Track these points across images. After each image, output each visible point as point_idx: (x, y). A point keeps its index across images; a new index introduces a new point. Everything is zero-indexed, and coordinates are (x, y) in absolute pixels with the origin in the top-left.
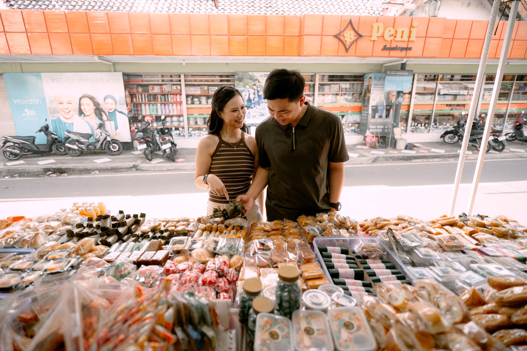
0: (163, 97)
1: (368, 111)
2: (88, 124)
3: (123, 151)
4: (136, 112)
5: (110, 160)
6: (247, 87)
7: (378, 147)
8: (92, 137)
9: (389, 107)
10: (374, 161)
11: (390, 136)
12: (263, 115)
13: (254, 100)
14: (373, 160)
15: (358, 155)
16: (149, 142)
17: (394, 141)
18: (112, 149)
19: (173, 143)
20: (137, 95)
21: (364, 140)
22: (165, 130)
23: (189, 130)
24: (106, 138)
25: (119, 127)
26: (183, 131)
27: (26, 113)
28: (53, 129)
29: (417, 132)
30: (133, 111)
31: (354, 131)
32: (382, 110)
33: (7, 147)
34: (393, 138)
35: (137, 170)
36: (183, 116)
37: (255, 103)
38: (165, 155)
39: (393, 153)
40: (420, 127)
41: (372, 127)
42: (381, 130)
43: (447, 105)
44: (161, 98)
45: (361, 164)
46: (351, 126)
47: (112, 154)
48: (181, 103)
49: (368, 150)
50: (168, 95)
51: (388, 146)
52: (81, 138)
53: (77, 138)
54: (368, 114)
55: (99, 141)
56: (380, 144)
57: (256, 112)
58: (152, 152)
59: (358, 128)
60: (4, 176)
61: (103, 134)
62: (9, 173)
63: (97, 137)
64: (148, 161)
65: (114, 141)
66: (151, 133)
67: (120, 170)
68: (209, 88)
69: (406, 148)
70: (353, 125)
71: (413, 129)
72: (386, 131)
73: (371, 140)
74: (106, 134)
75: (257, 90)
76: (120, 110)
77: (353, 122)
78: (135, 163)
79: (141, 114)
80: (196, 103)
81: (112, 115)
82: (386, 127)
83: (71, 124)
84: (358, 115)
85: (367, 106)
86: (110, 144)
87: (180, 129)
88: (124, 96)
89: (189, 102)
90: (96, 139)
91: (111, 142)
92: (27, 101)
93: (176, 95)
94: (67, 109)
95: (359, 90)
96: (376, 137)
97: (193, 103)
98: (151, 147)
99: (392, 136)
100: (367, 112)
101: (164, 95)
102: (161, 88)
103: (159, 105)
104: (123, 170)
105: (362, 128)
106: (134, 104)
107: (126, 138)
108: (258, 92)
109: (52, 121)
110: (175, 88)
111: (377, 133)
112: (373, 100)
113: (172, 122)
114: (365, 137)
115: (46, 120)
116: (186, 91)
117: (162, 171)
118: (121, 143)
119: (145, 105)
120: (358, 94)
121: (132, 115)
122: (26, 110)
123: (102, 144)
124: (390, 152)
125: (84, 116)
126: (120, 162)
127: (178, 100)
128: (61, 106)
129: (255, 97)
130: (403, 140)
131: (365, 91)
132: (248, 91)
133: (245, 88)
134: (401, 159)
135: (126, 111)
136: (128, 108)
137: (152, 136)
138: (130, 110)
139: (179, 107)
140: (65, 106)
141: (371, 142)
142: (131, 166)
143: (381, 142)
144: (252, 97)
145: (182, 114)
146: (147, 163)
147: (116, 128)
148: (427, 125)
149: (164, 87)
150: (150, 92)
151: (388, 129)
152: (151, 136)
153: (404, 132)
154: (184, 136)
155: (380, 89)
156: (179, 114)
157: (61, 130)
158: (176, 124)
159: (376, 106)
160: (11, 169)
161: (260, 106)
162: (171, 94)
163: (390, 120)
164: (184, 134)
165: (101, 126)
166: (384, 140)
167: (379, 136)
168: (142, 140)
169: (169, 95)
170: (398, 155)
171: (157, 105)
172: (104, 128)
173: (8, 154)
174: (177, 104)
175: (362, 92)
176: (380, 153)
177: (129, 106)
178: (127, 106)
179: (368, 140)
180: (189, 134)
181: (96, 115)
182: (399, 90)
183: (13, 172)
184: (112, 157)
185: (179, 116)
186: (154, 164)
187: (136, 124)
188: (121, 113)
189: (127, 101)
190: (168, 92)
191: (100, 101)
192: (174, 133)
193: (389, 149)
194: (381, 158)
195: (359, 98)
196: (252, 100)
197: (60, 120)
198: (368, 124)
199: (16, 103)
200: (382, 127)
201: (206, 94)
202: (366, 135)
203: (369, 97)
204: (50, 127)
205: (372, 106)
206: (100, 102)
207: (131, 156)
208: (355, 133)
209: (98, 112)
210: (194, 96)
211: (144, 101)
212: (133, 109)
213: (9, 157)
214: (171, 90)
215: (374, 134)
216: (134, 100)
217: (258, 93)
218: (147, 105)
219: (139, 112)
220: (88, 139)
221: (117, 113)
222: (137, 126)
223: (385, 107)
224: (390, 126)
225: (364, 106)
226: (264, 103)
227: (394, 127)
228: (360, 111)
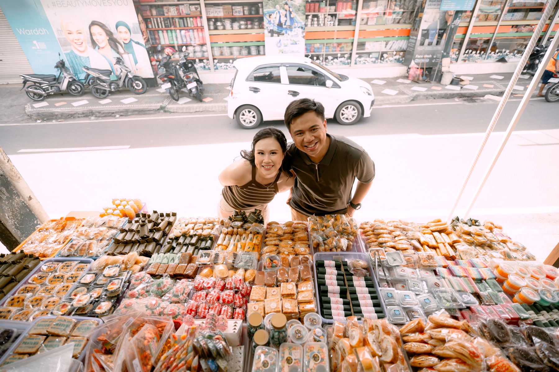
0: (182, 20)
1: (417, 36)
2: (105, 57)
3: (148, 88)
4: (153, 41)
5: (136, 100)
6: (278, 6)
7: (421, 81)
8: (112, 73)
9: (442, 31)
10: (413, 100)
11: (437, 68)
12: (296, 44)
13: (285, 24)
14: (412, 98)
15: (397, 92)
16: (173, 79)
17: (440, 74)
18: (136, 87)
19: (198, 81)
20: (152, 19)
21: (408, 72)
22: (188, 65)
23: (214, 62)
24: (127, 75)
25: (138, 61)
26: (207, 63)
27: (35, 45)
28: (69, 64)
29: (469, 60)
30: (150, 40)
31: (398, 61)
32: (433, 35)
33: (28, 87)
34: (440, 71)
35: (165, 111)
36: (206, 44)
37: (286, 28)
38: (192, 95)
39: (436, 89)
40: (475, 55)
41: (419, 57)
42: (427, 61)
43: (513, 26)
44: (179, 22)
45: (399, 103)
46: (396, 55)
47: (137, 92)
48: (202, 28)
49: (409, 85)
50: (186, 18)
51: (432, 80)
52: (101, 75)
53: (97, 75)
54: (416, 40)
55: (120, 79)
56: (424, 77)
57: (288, 40)
58: (177, 91)
59: (403, 56)
60: (36, 120)
61: (124, 71)
62: (39, 117)
63: (118, 73)
64: (174, 101)
65: (136, 78)
66: (173, 68)
67: (148, 112)
68: (233, 8)
69: (452, 83)
70: (398, 53)
71: (466, 57)
72: (433, 61)
73: (415, 73)
74: (126, 70)
75: (289, 11)
76: (136, 41)
77: (399, 50)
78: (162, 104)
79: (160, 44)
80: (219, 28)
81: (128, 46)
82: (435, 57)
83: (87, 58)
84: (405, 40)
85: (417, 30)
86: (132, 81)
87: (205, 61)
88: (138, 22)
89: (212, 27)
90: (117, 76)
91: (133, 79)
92: (32, 31)
93: (196, 17)
94: (78, 40)
95: (410, 8)
96: (421, 68)
97: (216, 28)
98: (175, 85)
99: (439, 68)
100: (415, 38)
101: (182, 18)
102: (178, 10)
103: (178, 31)
104: (151, 112)
105: (408, 56)
106: (150, 31)
107: (148, 73)
108: (290, 13)
109: (67, 55)
110: (194, 9)
111: (423, 63)
112: (425, 21)
113: (195, 52)
114: (409, 68)
115: (59, 55)
116: (207, 12)
117: (191, 113)
118: (144, 79)
119: (163, 32)
120: (409, 13)
121: (150, 46)
122: (35, 42)
123: (124, 81)
124: (434, 88)
125: (99, 49)
126: (146, 103)
127: (199, 25)
128: (71, 37)
129: (286, 21)
130: (450, 74)
131: (418, 9)
132: (279, 12)
133: (275, 8)
134: (443, 98)
135: (143, 42)
136: (145, 37)
137: (176, 71)
138: (147, 39)
139: (200, 34)
140: (75, 36)
141: (414, 75)
142: (159, 107)
143: (426, 75)
144: (283, 21)
145: (205, 42)
146: (173, 104)
147: (136, 63)
148: (482, 52)
149: (181, 7)
150: (166, 14)
151: (436, 58)
152: (174, 71)
153: (454, 62)
154: (209, 69)
155: (435, 7)
156: (201, 42)
157: (78, 65)
158: (199, 55)
159: (428, 30)
160: (40, 112)
161: (293, 32)
162: (190, 17)
163: (441, 47)
164: (209, 66)
165: (119, 61)
166: (430, 72)
167: (425, 67)
168: (166, 79)
169: (188, 19)
170: (440, 92)
171: (176, 32)
172: (123, 63)
173: (32, 94)
174: (198, 29)
175: (414, 9)
176: (421, 89)
177: (145, 34)
178: (143, 35)
179: (412, 72)
180: (215, 67)
181: (112, 47)
182: (459, 9)
183: (43, 115)
184: (138, 96)
185: (202, 45)
186: (182, 104)
187: (156, 55)
188: (138, 43)
189: (142, 28)
190: (187, 14)
191: (113, 29)
192: (198, 66)
193: (433, 84)
194: (421, 97)
195: (410, 19)
196: (283, 24)
197: (74, 53)
198: (415, 52)
199: (21, 33)
200: (430, 56)
201: (230, 15)
202: (410, 67)
203: (421, 18)
204: (65, 63)
205: (423, 30)
206: (112, 31)
207: (157, 95)
208: (398, 64)
209: (112, 43)
210: (217, 20)
211: (160, 27)
212: (150, 38)
213: (34, 97)
214: (189, 12)
215: (419, 66)
216: (150, 26)
217: (290, 15)
218: (165, 32)
219: (157, 41)
220: (109, 76)
221: (133, 44)
222: (158, 58)
223: (438, 31)
224: (439, 56)
225: (414, 30)
226: (297, 28)
227: (443, 56)
228: (408, 35)
